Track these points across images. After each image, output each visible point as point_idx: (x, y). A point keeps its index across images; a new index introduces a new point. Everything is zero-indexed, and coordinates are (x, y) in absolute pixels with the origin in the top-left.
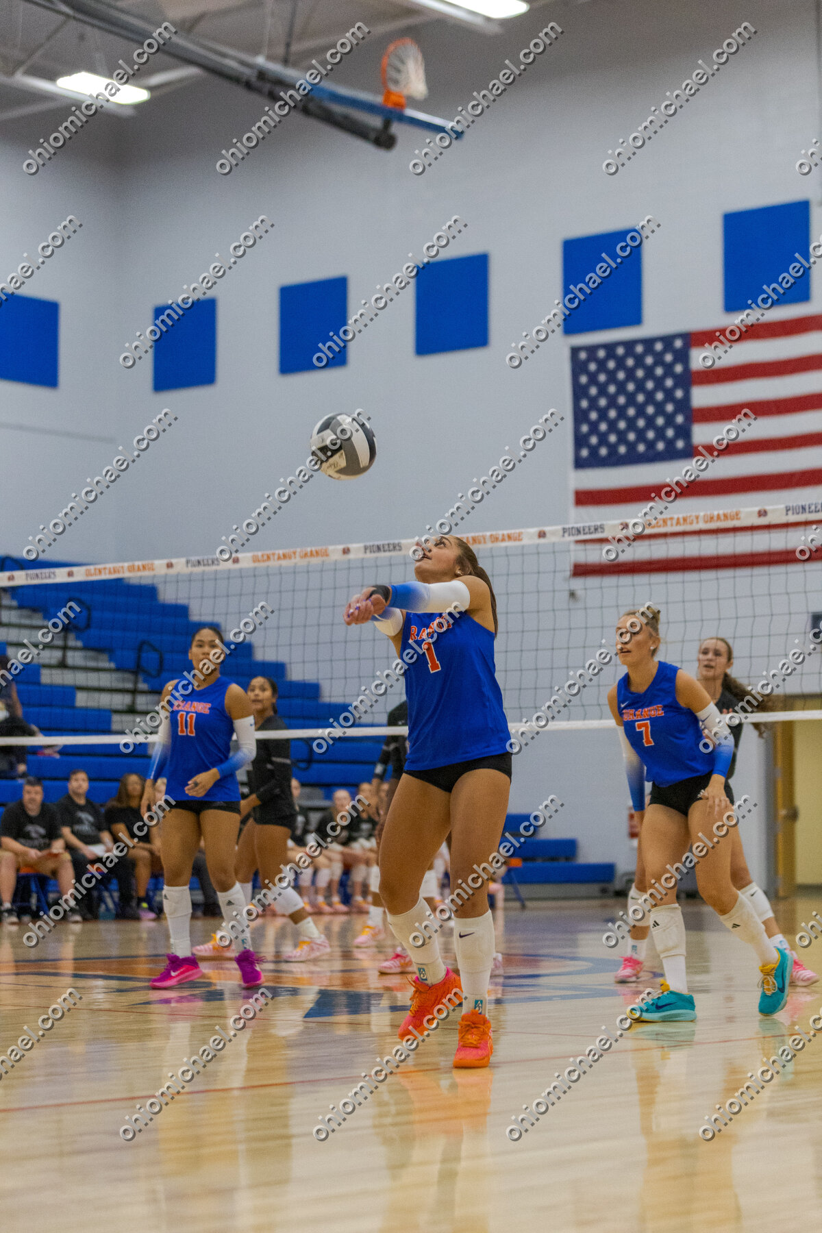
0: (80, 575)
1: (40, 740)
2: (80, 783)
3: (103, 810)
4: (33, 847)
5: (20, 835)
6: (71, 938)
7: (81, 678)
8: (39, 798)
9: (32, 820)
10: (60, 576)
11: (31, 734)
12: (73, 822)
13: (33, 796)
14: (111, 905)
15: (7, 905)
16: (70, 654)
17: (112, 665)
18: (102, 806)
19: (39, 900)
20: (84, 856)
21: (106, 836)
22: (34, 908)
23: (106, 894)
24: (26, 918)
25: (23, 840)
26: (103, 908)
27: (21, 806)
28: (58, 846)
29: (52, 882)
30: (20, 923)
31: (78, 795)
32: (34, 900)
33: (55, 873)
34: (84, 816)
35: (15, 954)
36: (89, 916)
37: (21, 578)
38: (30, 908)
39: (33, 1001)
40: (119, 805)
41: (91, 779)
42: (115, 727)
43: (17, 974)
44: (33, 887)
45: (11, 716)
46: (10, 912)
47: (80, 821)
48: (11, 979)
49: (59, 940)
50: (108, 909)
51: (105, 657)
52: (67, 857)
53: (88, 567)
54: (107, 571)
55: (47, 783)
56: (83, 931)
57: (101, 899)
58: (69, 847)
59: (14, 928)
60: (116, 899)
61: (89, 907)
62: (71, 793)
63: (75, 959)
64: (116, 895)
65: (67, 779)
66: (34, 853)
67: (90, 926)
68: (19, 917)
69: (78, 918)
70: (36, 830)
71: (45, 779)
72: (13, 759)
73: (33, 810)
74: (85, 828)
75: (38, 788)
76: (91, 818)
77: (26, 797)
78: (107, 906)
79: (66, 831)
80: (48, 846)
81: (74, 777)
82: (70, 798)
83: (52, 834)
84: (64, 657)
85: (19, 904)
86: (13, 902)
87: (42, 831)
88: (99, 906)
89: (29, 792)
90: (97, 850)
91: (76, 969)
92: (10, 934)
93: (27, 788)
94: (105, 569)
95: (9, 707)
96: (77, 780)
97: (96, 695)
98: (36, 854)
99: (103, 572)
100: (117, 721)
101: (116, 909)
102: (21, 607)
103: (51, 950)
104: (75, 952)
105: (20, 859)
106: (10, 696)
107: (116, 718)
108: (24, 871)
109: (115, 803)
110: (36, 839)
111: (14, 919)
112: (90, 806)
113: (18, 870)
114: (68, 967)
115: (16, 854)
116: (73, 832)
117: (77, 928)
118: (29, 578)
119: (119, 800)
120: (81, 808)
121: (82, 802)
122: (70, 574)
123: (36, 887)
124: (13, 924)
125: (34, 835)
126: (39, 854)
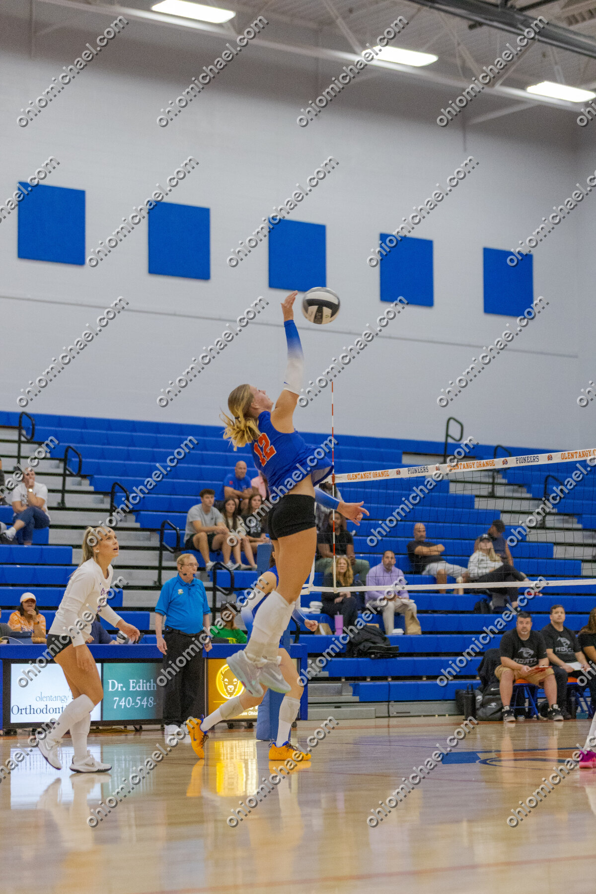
0: (557, 459)
1: (527, 583)
2: (558, 615)
3: (577, 636)
4: (525, 664)
5: (515, 655)
6: (556, 732)
7: (560, 537)
8: (529, 627)
9: (523, 644)
10: (543, 460)
11: (521, 579)
12: (555, 645)
13: (525, 626)
14: (585, 708)
15: (507, 708)
16: (548, 518)
17: (580, 526)
18: (577, 632)
19: (530, 704)
20: (564, 670)
21: (580, 655)
22: (527, 710)
23: (581, 699)
24: (521, 718)
25: (517, 660)
26: (579, 709)
27: (515, 633)
28: (544, 663)
29: (539, 691)
30: (516, 721)
31: (558, 623)
32: (527, 704)
33: (542, 683)
34: (563, 640)
35: (514, 745)
36: (570, 716)
37: (512, 462)
38: (524, 709)
39: (528, 780)
40: (590, 632)
41: (566, 613)
42: (584, 573)
43: (515, 760)
44: (526, 696)
45: (504, 565)
46: (509, 712)
47: (561, 645)
48: (512, 763)
49: (547, 735)
50: (583, 711)
51: (575, 520)
52: (551, 671)
53: (563, 452)
54: (578, 455)
55: (534, 615)
56: (564, 727)
57: (578, 703)
58: (552, 664)
59: (513, 725)
60: (589, 703)
61: (569, 709)
62: (552, 622)
63: (559, 749)
64: (589, 699)
65: (550, 613)
66: (526, 669)
67: (570, 723)
68: (516, 717)
69: (561, 718)
70: (527, 651)
71: (533, 613)
72: (508, 597)
73: (525, 636)
74: (564, 649)
75: (529, 619)
76: (568, 642)
77: (520, 627)
78: (582, 707)
79: (550, 651)
80: (537, 663)
81: (554, 611)
82: (552, 627)
83: (539, 655)
84: (544, 520)
85: (515, 707)
86: (511, 705)
87: (532, 652)
88: (576, 708)
89: (522, 622)
90: (575, 666)
91: (559, 756)
92: (509, 728)
93: (520, 619)
94: (576, 452)
95: (504, 559)
96: (557, 613)
97: (571, 549)
98: (527, 669)
99: (575, 455)
100: (586, 569)
101: (589, 711)
102: (509, 484)
103: (540, 743)
104: (558, 743)
105: (516, 673)
106: (504, 551)
107: (585, 566)
108: (518, 682)
109: (586, 630)
110: (527, 658)
111: (513, 719)
112: (567, 633)
113: (514, 681)
114: (554, 755)
115: (513, 670)
116: (554, 652)
117: (560, 725)
118: (518, 462)
119: (590, 628)
120: (561, 634)
121: (561, 629)
122: (550, 458)
123: (528, 694)
124: (512, 722)
125: (525, 655)
126: (530, 669)
